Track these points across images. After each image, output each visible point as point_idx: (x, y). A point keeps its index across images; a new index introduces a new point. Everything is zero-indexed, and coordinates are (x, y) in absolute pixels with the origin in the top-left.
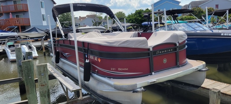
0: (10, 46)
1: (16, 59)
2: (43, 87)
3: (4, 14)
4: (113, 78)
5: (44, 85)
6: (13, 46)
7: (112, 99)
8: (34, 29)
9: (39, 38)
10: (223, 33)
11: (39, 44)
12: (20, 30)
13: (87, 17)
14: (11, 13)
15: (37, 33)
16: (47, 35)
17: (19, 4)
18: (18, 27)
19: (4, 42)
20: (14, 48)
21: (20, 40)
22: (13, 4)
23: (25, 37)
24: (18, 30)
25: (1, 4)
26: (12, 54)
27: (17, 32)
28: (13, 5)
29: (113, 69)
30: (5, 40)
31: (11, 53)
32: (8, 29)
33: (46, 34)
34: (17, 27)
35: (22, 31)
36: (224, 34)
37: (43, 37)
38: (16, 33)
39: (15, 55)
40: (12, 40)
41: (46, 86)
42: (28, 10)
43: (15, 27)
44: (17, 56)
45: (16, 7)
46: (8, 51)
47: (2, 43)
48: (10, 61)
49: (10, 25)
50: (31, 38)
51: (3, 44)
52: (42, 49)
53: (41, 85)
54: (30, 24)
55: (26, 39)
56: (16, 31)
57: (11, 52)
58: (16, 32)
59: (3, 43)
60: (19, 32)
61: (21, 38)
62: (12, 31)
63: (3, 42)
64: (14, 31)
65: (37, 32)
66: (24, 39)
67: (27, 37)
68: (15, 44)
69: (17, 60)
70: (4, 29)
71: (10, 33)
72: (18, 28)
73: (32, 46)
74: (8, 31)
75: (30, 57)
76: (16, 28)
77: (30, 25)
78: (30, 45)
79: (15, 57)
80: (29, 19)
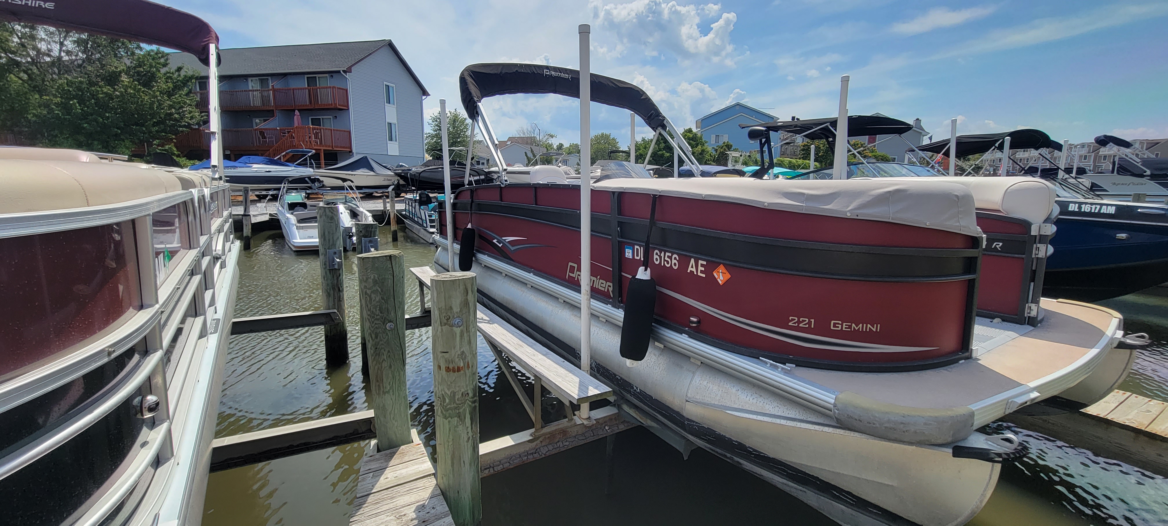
0: (292, 207)
1: (317, 246)
2: (453, 376)
3: (277, 113)
4: (799, 364)
5: (459, 370)
6: (304, 205)
7: (771, 456)
8: (364, 163)
9: (376, 190)
10: (1075, 203)
11: (378, 205)
12: (323, 161)
13: (509, 143)
14: (299, 110)
15: (372, 173)
16: (402, 182)
17: (322, 86)
18: (315, 154)
19: (275, 192)
20: (306, 211)
21: (319, 191)
22: (306, 86)
23: (339, 183)
24: (316, 160)
25: (271, 85)
26: (301, 231)
27: (313, 168)
28: (305, 89)
29: (799, 322)
30: (279, 189)
31: (298, 228)
32: (288, 157)
33: (399, 178)
34: (314, 151)
35: (327, 165)
36: (1080, 208)
37: (387, 187)
38: (311, 170)
39: (315, 232)
40: (296, 189)
41: (468, 372)
42: (348, 106)
43: (310, 152)
44: (323, 236)
45: (313, 95)
46: (290, 219)
47: (267, 196)
48: (295, 251)
49: (294, 147)
50: (359, 188)
51: (270, 200)
52: (388, 223)
53: (448, 369)
54: (351, 147)
55: (342, 188)
56: (311, 164)
57: (298, 225)
58: (310, 167)
59: (272, 195)
60: (319, 167)
61: (323, 186)
62: (299, 164)
63: (271, 193)
64: (303, 164)
65: (371, 169)
66: (333, 188)
67: (344, 180)
68: (308, 202)
69: (321, 250)
70: (275, 156)
71: (293, 168)
72: (316, 157)
73: (361, 209)
74: (287, 161)
75: (370, 242)
76: (310, 154)
77: (351, 151)
78: (355, 206)
79: (317, 240)
80: (350, 132)
